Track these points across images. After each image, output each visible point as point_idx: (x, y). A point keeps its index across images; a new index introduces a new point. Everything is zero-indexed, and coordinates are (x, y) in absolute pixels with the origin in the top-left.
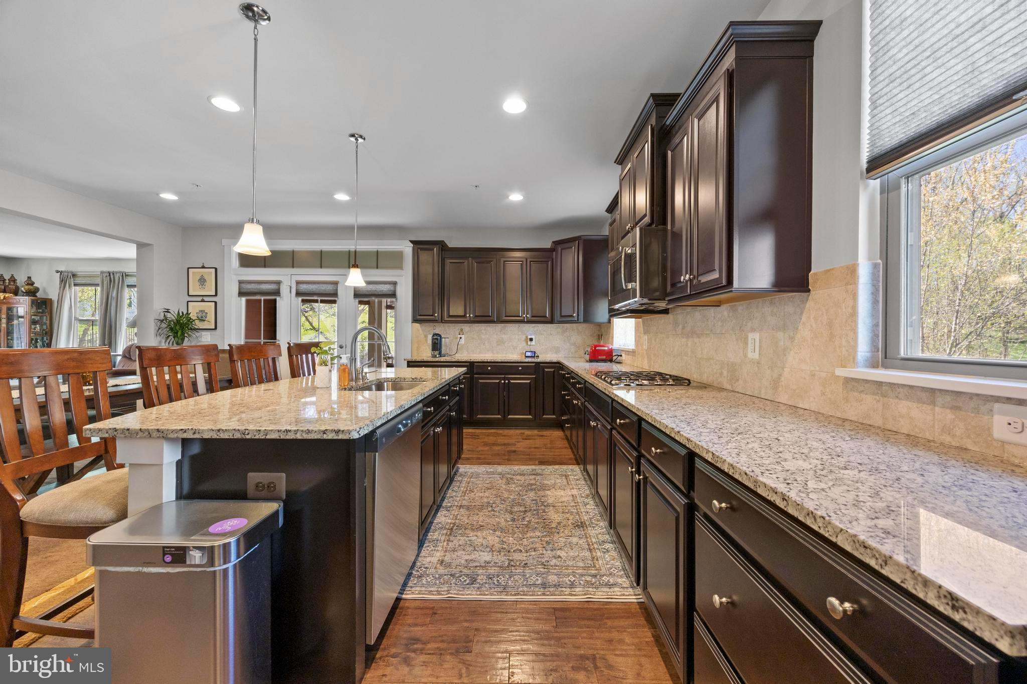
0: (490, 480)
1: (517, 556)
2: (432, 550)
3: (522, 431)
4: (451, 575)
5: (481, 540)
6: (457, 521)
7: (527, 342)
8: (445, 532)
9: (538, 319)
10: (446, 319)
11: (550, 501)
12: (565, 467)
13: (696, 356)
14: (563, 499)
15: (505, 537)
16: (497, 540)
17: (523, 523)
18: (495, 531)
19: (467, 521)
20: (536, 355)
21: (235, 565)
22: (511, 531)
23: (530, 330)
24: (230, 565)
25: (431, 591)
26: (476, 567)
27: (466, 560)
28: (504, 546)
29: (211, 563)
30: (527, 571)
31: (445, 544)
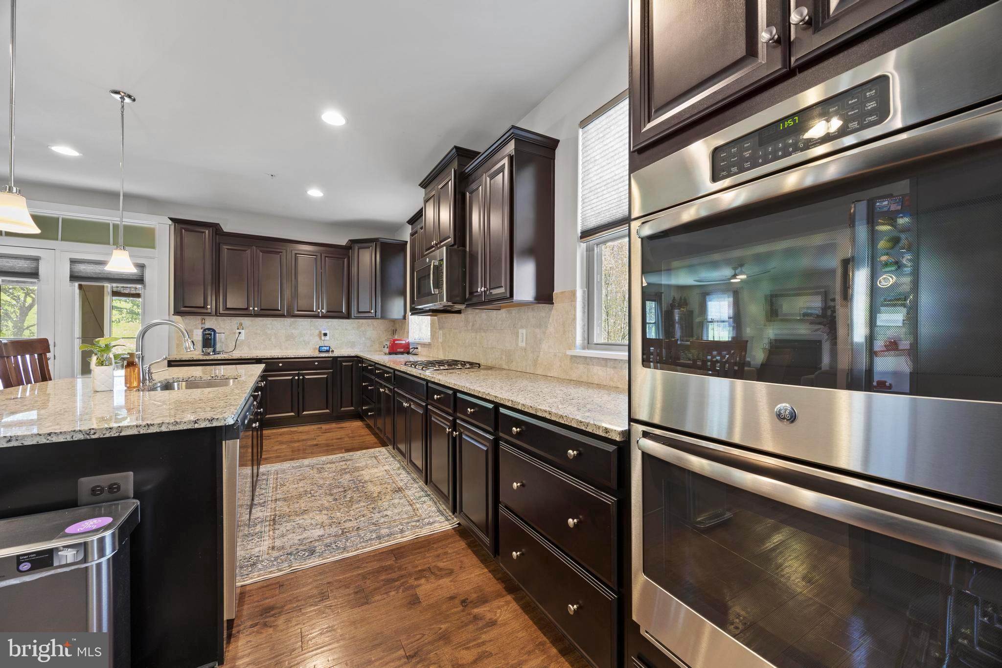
0: (300, 472)
1: (348, 525)
2: (258, 542)
3: (319, 426)
4: (287, 554)
5: (309, 521)
6: (277, 512)
7: (321, 339)
8: (267, 523)
9: (334, 314)
10: (221, 311)
11: (367, 478)
12: (372, 450)
13: (483, 346)
14: (378, 475)
15: (332, 514)
16: (326, 517)
17: (346, 500)
18: (321, 511)
19: (288, 510)
20: (331, 350)
21: (109, 560)
22: (336, 508)
23: (325, 325)
24: (104, 560)
25: (271, 571)
26: (311, 542)
27: (299, 540)
28: (333, 521)
29: (85, 560)
30: (361, 533)
31: (271, 533)
